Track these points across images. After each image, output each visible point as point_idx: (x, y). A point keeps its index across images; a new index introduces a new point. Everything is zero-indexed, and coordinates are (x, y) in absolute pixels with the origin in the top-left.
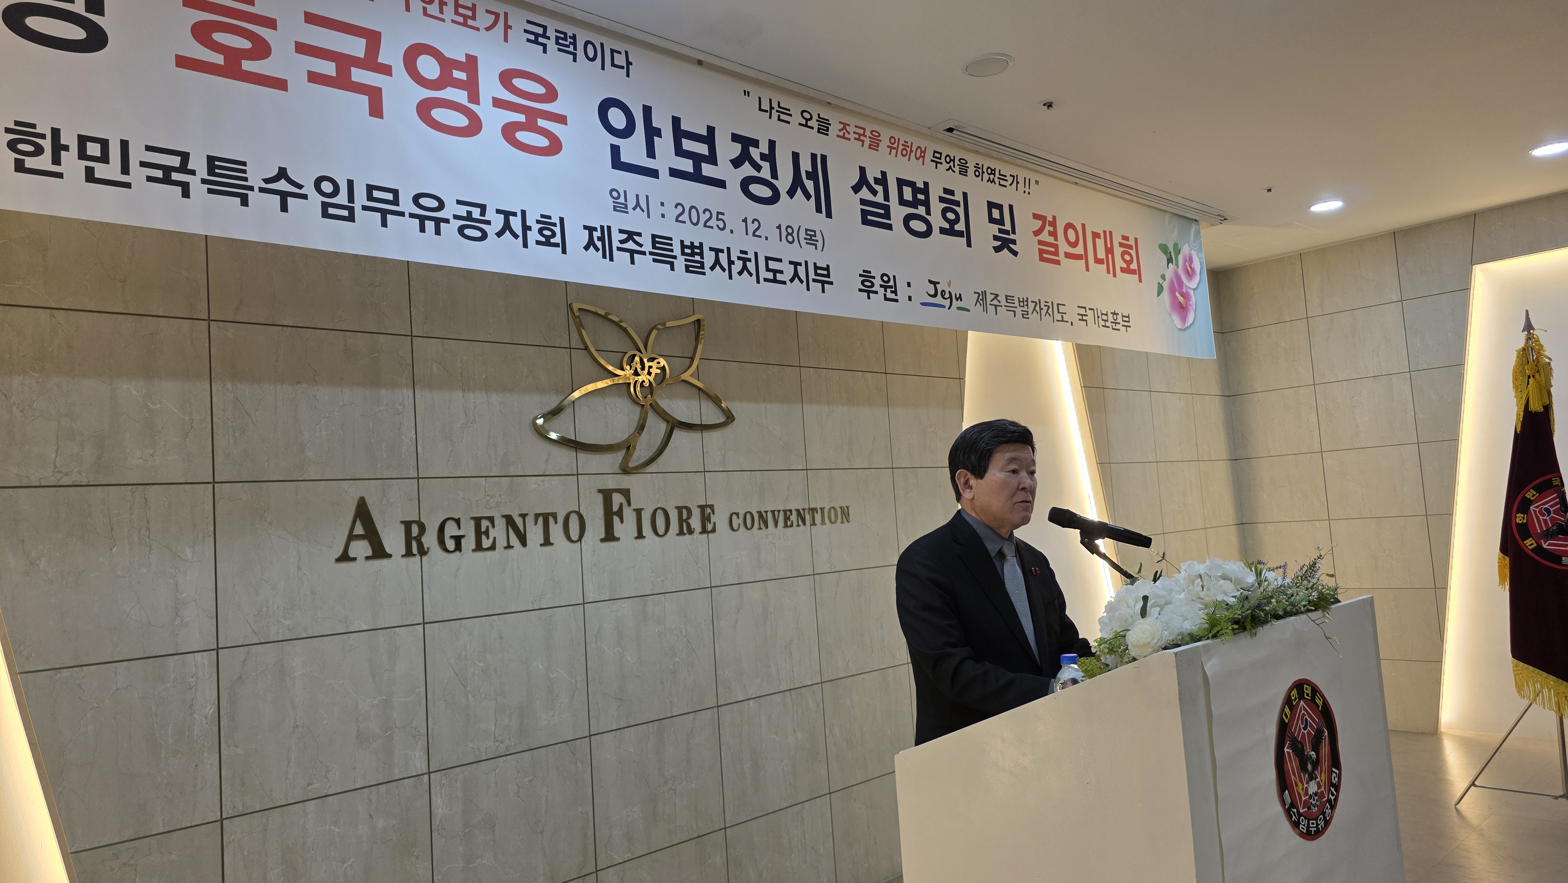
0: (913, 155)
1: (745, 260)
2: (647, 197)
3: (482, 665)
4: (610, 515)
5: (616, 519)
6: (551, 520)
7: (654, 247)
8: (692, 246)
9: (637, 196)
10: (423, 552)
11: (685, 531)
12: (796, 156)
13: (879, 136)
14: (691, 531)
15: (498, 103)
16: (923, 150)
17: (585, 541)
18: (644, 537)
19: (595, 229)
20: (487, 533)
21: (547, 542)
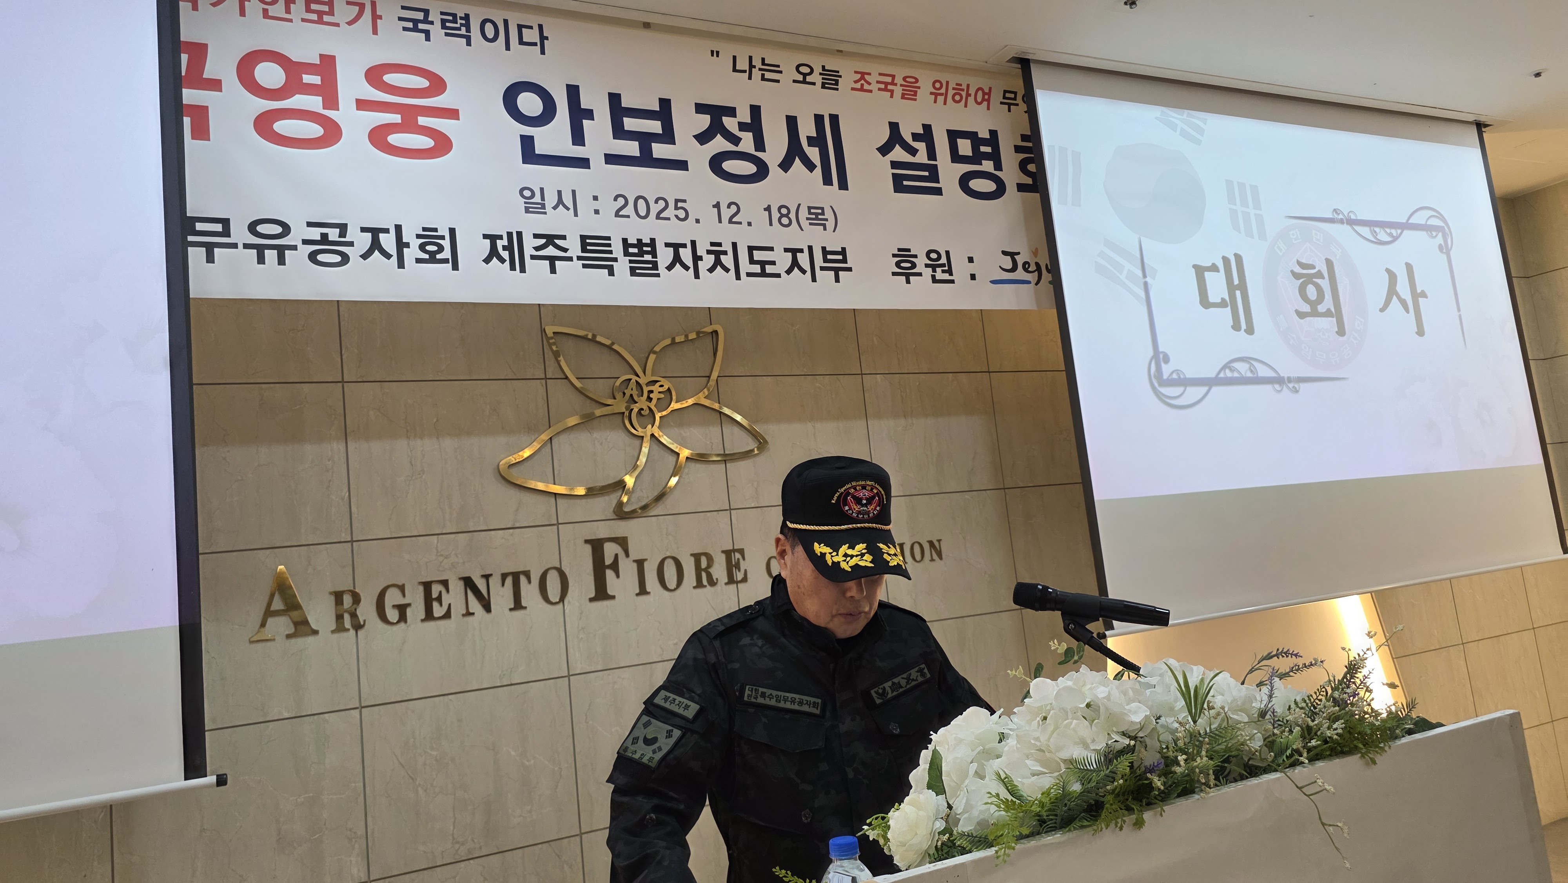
0: (971, 100)
1: (718, 254)
2: (574, 192)
3: (434, 753)
4: (600, 569)
5: (610, 574)
6: (523, 579)
7: (584, 250)
8: (640, 244)
9: (559, 193)
10: (358, 627)
11: (705, 582)
12: (792, 122)
13: (917, 81)
14: (712, 583)
15: (362, 104)
16: (987, 91)
17: (569, 602)
18: (648, 593)
19: (500, 237)
20: (439, 599)
21: (518, 605)
